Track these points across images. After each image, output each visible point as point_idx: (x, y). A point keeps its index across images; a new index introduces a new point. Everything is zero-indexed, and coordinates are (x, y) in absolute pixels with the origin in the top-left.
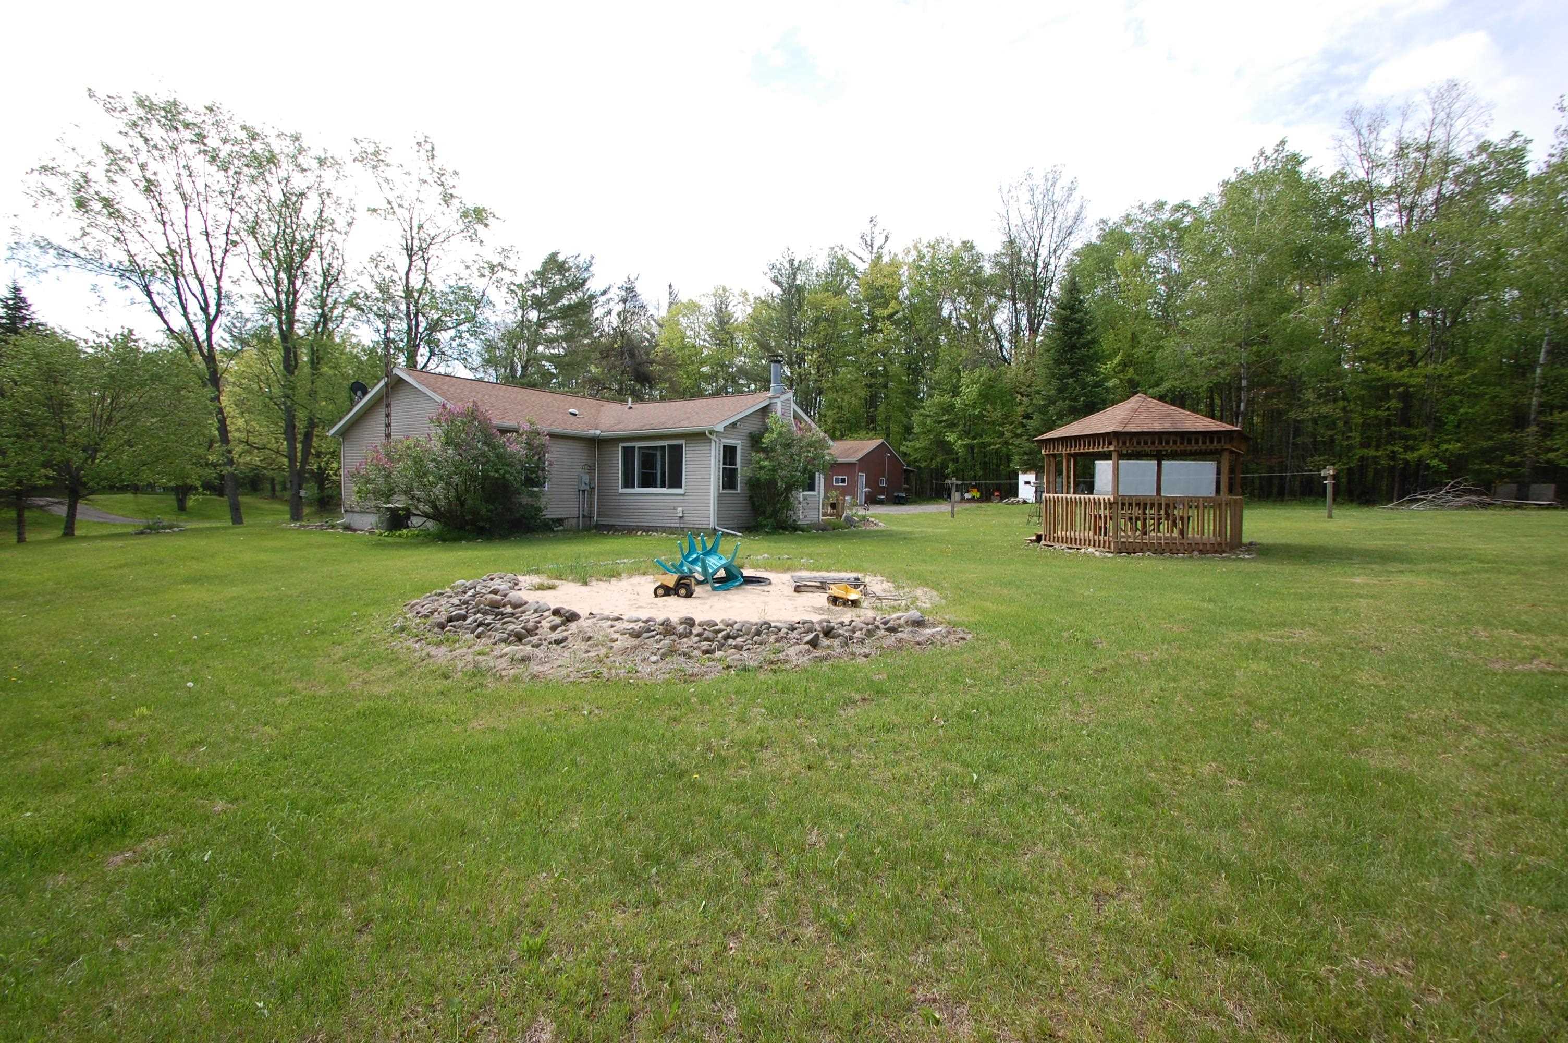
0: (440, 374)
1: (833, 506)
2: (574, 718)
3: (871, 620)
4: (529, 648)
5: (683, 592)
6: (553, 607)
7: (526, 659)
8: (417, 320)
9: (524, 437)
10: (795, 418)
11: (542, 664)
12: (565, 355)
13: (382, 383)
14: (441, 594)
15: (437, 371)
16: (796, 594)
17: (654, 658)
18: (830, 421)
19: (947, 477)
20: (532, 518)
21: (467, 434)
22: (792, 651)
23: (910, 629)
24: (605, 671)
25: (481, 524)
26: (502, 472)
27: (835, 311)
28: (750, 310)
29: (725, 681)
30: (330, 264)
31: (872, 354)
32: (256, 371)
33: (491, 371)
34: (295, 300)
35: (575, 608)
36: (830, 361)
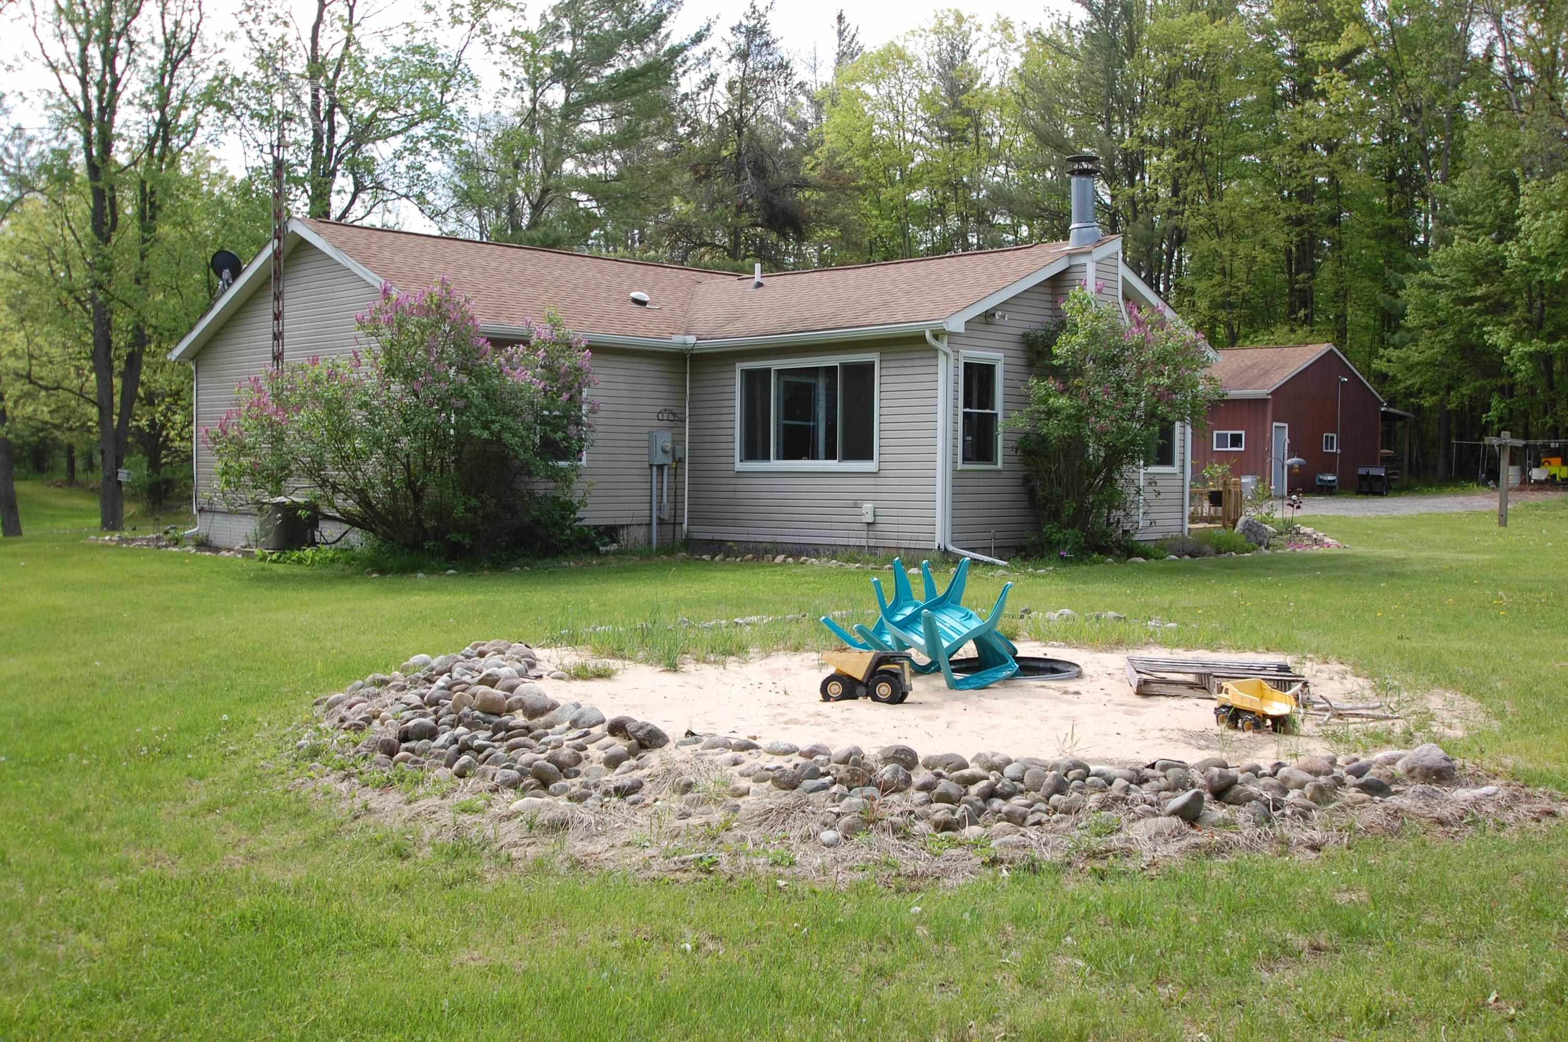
0: (373, 228)
1: (1216, 499)
2: (664, 957)
3: (1323, 764)
4: (562, 802)
5: (884, 690)
6: (611, 715)
7: (559, 826)
8: (331, 123)
9: (541, 353)
10: (1126, 298)
11: (591, 837)
12: (618, 178)
13: (268, 251)
14: (383, 683)
15: (366, 222)
16: (1140, 700)
17: (828, 835)
18: (1203, 304)
19: (1485, 430)
20: (555, 524)
21: (428, 351)
22: (1140, 831)
23: (1419, 787)
24: (724, 860)
25: (454, 537)
26: (496, 427)
27: (1212, 52)
28: (1016, 61)
29: (987, 892)
30: (177, 24)
31: (1303, 147)
32: (45, 238)
33: (471, 218)
34: (115, 95)
35: (657, 721)
36: (1202, 167)
